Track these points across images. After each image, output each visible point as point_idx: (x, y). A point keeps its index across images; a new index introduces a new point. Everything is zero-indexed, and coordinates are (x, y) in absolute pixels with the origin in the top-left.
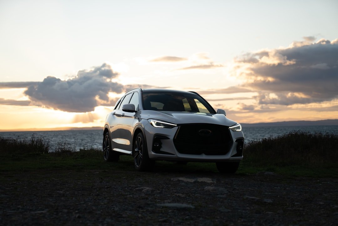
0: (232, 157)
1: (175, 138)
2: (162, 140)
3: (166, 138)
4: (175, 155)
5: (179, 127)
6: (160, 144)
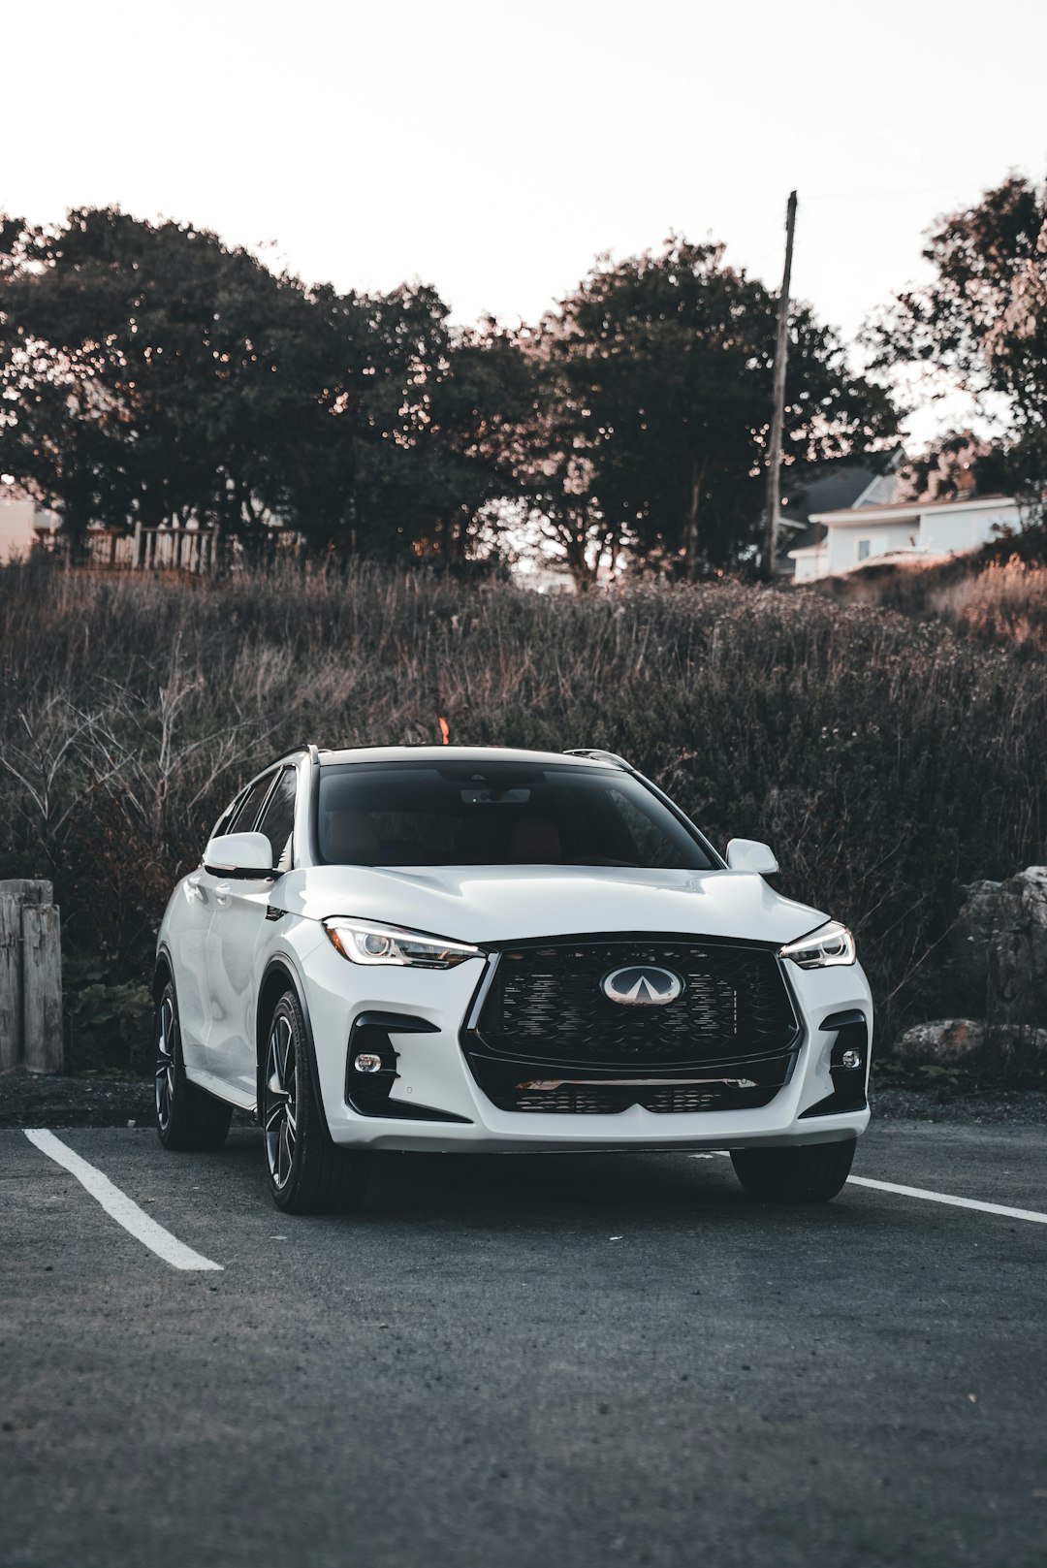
0: (804, 1115)
1: (472, 1025)
2: (395, 1038)
3: (420, 1025)
4: (471, 1122)
5: (494, 958)
6: (390, 1058)
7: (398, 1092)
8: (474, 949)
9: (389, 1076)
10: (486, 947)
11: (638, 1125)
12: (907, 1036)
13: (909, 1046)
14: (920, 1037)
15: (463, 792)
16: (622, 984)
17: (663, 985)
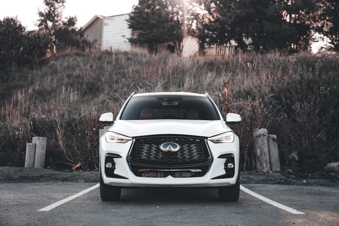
0: (213, 179)
1: (129, 156)
2: (115, 159)
3: (119, 156)
4: (128, 179)
5: (134, 140)
6: (114, 164)
7: (116, 172)
8: (131, 138)
9: (113, 168)
10: (133, 138)
11: (170, 180)
12: (328, 165)
13: (328, 168)
14: (331, 165)
15: (163, 103)
16: (165, 146)
17: (175, 147)
